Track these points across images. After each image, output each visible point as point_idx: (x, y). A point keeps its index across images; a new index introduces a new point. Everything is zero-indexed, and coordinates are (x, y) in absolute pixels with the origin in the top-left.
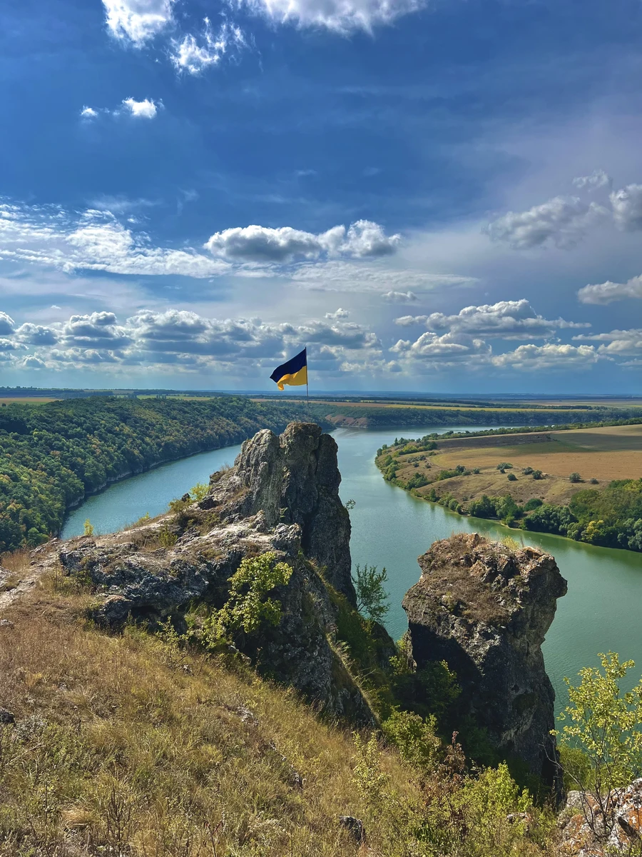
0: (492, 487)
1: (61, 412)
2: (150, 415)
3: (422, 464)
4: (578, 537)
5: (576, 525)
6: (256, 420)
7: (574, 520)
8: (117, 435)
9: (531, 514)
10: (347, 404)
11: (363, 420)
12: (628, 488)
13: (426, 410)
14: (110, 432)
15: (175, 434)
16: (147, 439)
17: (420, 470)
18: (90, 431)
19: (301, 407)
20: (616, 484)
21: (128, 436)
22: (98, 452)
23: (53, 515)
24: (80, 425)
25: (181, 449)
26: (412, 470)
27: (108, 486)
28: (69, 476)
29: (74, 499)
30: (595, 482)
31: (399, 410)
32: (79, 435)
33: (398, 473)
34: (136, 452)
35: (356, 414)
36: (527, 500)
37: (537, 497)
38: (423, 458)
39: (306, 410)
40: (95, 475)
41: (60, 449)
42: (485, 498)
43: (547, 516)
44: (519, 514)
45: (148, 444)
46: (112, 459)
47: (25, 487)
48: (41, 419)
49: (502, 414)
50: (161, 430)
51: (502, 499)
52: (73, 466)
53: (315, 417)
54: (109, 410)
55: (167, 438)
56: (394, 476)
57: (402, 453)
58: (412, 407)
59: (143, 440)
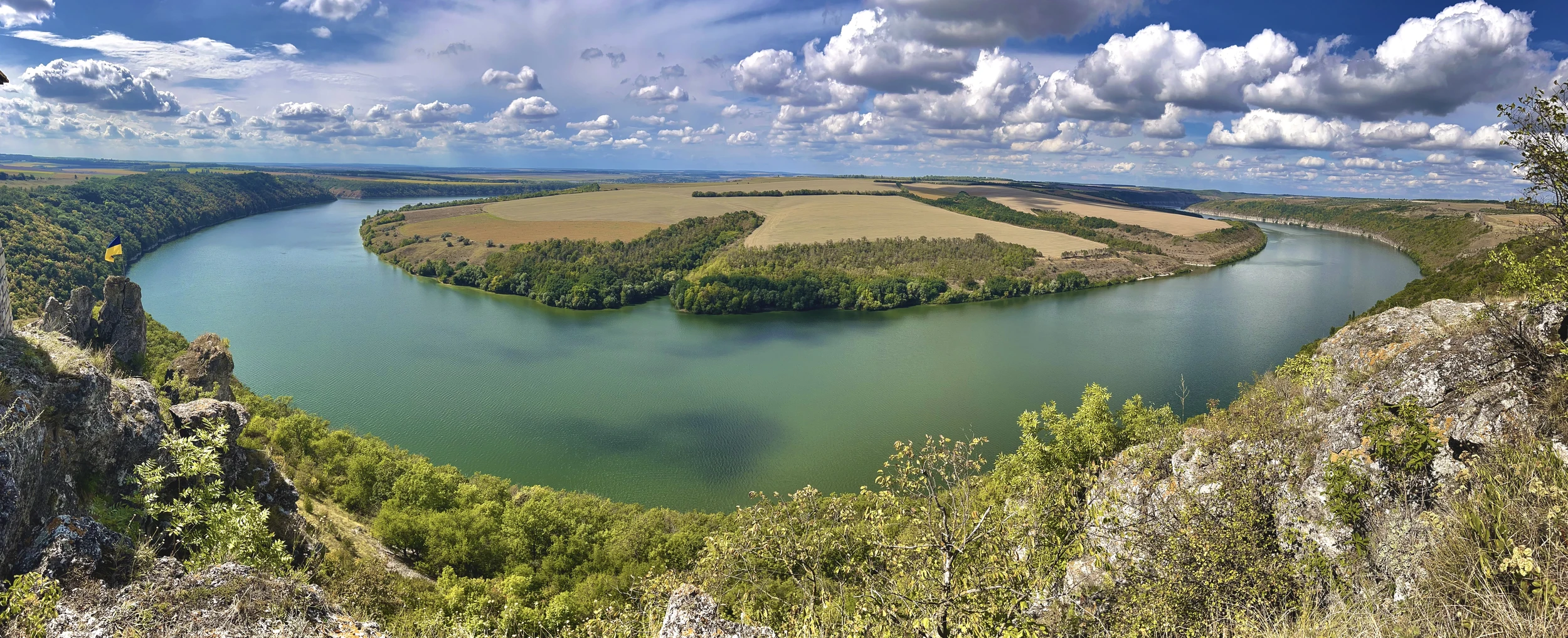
0: (436, 253)
1: (125, 185)
2: (191, 189)
3: (391, 233)
4: (487, 288)
5: (486, 279)
7: (485, 275)
8: (166, 205)
9: (458, 273)
10: (349, 178)
11: (358, 192)
12: (521, 250)
14: (162, 203)
15: (211, 205)
16: (189, 209)
17: (387, 239)
18: (146, 201)
19: (312, 180)
20: (514, 247)
21: (174, 206)
22: (152, 218)
23: (117, 268)
24: (139, 197)
25: (215, 217)
26: (384, 238)
27: (159, 246)
28: (129, 237)
30: (503, 246)
31: (385, 184)
32: (138, 205)
33: (373, 240)
34: (180, 219)
35: (353, 187)
36: (458, 262)
37: (465, 260)
38: (393, 228)
39: (315, 183)
40: (149, 237)
41: (124, 216)
42: (429, 262)
43: (468, 274)
44: (450, 273)
45: (189, 213)
46: (162, 224)
47: (97, 246)
48: (110, 191)
49: (460, 187)
50: (200, 201)
51: (440, 262)
52: (133, 230)
53: (321, 190)
54: (161, 184)
55: (204, 208)
56: (370, 243)
57: (379, 224)
59: (185, 210)
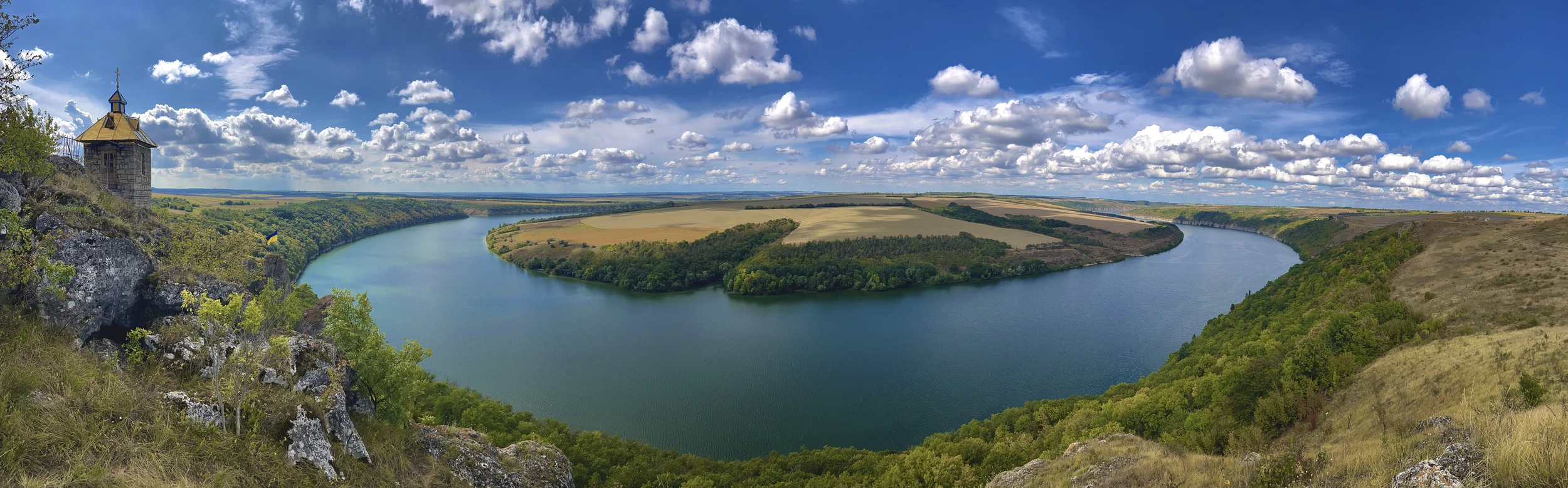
0: (542, 252)
1: (311, 208)
2: (359, 210)
3: (509, 239)
4: (581, 277)
5: (580, 271)
6: (420, 212)
7: (579, 268)
8: (339, 221)
9: (558, 267)
10: (479, 202)
11: (486, 212)
12: (608, 249)
13: (522, 205)
14: (336, 219)
15: (372, 221)
16: (356, 224)
17: (506, 244)
18: (325, 219)
19: (450, 204)
20: (603, 247)
21: (345, 222)
22: (328, 230)
23: (299, 263)
24: (320, 215)
25: (375, 229)
26: (503, 243)
27: (332, 249)
28: (310, 243)
29: (312, 255)
30: (594, 247)
31: (506, 206)
32: (319, 221)
33: (495, 245)
34: (349, 231)
35: (482, 208)
36: (559, 258)
37: (564, 257)
38: (510, 236)
39: (452, 206)
40: (325, 243)
41: (309, 228)
42: (536, 258)
43: (566, 267)
44: (553, 267)
45: (355, 226)
46: (335, 234)
47: (287, 248)
48: (301, 212)
49: (564, 207)
50: (365, 218)
51: (545, 259)
52: (314, 238)
53: (456, 210)
54: (337, 207)
55: (367, 223)
56: (493, 247)
57: (500, 233)
58: (514, 203)
59: (353, 224)
